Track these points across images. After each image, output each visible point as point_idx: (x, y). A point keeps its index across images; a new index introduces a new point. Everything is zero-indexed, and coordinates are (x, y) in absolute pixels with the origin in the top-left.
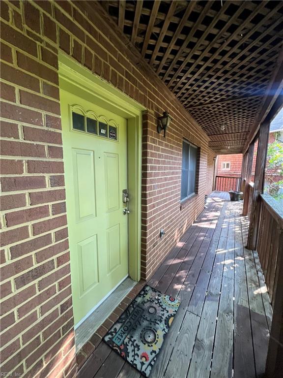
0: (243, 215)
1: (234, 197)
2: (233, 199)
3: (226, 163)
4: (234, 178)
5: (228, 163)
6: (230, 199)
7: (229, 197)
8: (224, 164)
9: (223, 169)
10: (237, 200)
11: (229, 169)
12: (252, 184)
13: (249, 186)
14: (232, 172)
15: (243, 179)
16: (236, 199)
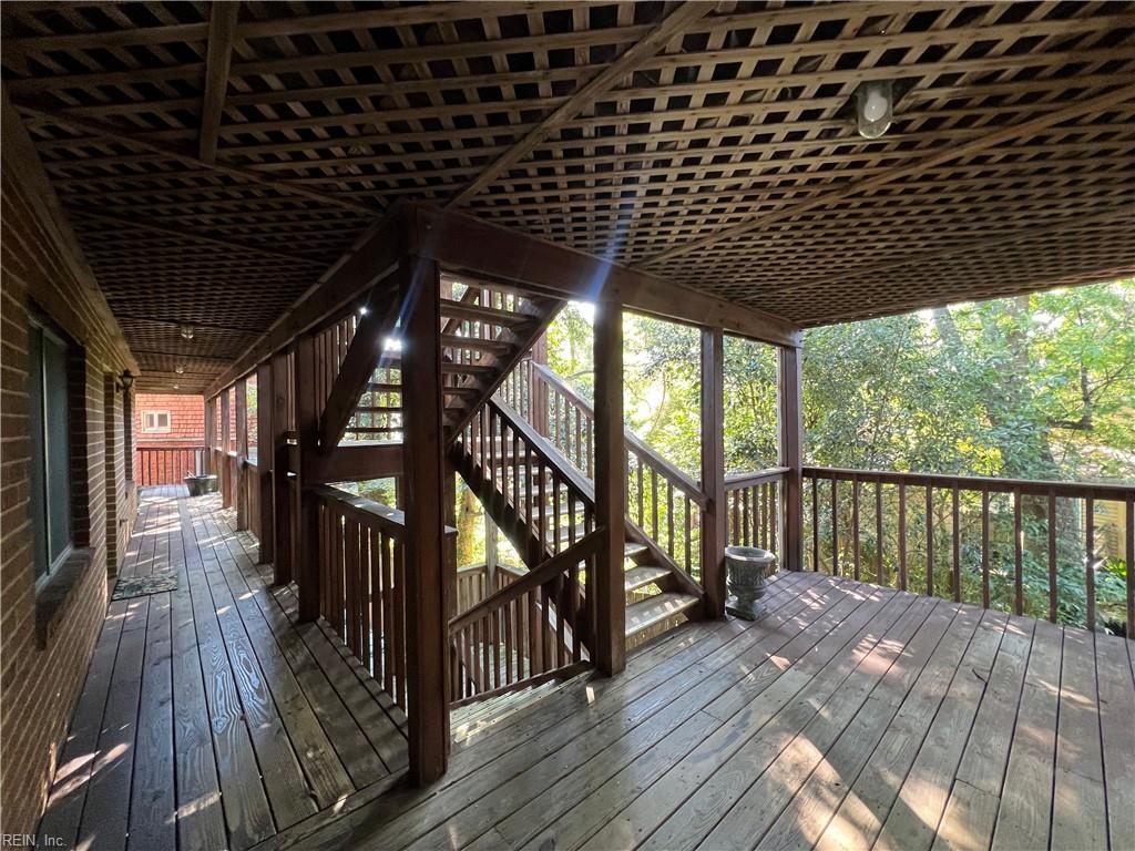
0: (224, 508)
1: (197, 488)
2: (195, 493)
3: (156, 414)
4: (187, 449)
5: (161, 412)
6: (188, 493)
7: (186, 490)
8: (151, 417)
9: (150, 430)
10: (206, 492)
11: (167, 429)
12: (233, 453)
13: (229, 457)
14: (178, 437)
15: (212, 450)
16: (202, 491)
